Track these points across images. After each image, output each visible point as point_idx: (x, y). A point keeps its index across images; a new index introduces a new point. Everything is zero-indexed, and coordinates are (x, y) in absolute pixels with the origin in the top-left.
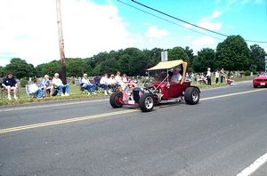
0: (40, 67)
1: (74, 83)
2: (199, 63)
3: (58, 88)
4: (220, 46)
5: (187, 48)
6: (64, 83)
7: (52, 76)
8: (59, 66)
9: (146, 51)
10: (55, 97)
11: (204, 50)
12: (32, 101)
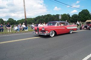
0: (18, 21)
1: (29, 26)
2: (72, 19)
3: (24, 28)
4: (80, 13)
5: (68, 14)
6: (26, 26)
7: (22, 24)
8: (24, 21)
9: (54, 15)
10: (23, 31)
11: (74, 15)
12: (16, 32)
